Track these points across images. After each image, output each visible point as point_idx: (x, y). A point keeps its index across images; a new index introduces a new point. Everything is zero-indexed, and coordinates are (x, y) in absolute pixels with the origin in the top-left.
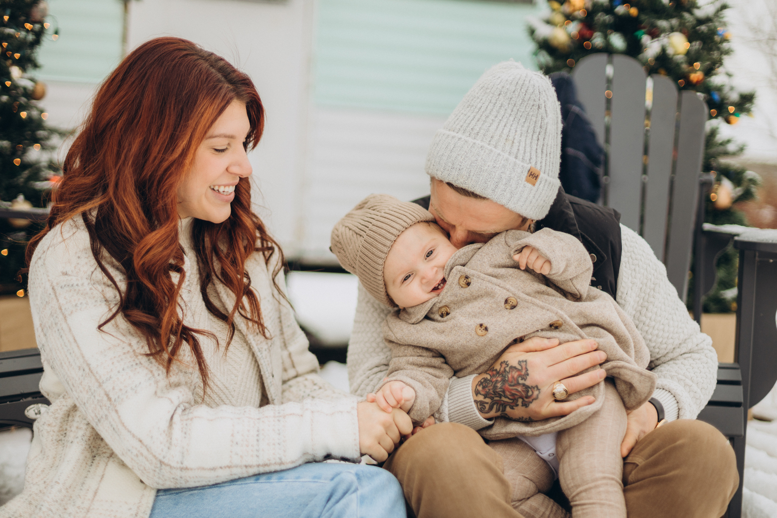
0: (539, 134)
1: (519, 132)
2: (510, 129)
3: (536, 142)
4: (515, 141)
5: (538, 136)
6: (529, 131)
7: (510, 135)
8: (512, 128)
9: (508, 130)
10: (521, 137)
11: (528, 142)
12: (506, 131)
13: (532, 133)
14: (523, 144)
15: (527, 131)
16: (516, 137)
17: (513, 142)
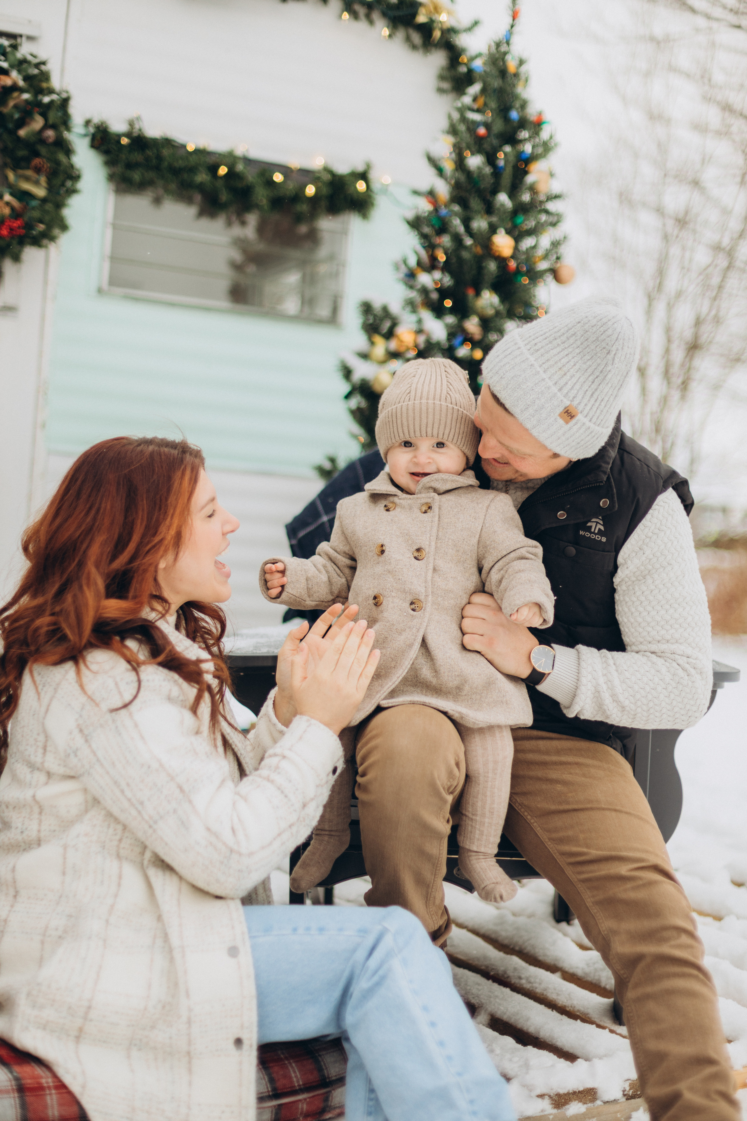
0: (597, 377)
1: (577, 367)
2: (570, 361)
3: (590, 383)
4: (568, 374)
5: (595, 379)
6: (588, 371)
7: (566, 366)
8: (573, 360)
9: (568, 360)
10: (577, 372)
11: (582, 380)
12: (564, 361)
13: (589, 374)
14: (574, 380)
15: (587, 370)
16: (572, 370)
17: (565, 374)
